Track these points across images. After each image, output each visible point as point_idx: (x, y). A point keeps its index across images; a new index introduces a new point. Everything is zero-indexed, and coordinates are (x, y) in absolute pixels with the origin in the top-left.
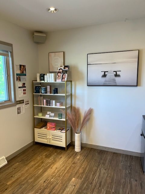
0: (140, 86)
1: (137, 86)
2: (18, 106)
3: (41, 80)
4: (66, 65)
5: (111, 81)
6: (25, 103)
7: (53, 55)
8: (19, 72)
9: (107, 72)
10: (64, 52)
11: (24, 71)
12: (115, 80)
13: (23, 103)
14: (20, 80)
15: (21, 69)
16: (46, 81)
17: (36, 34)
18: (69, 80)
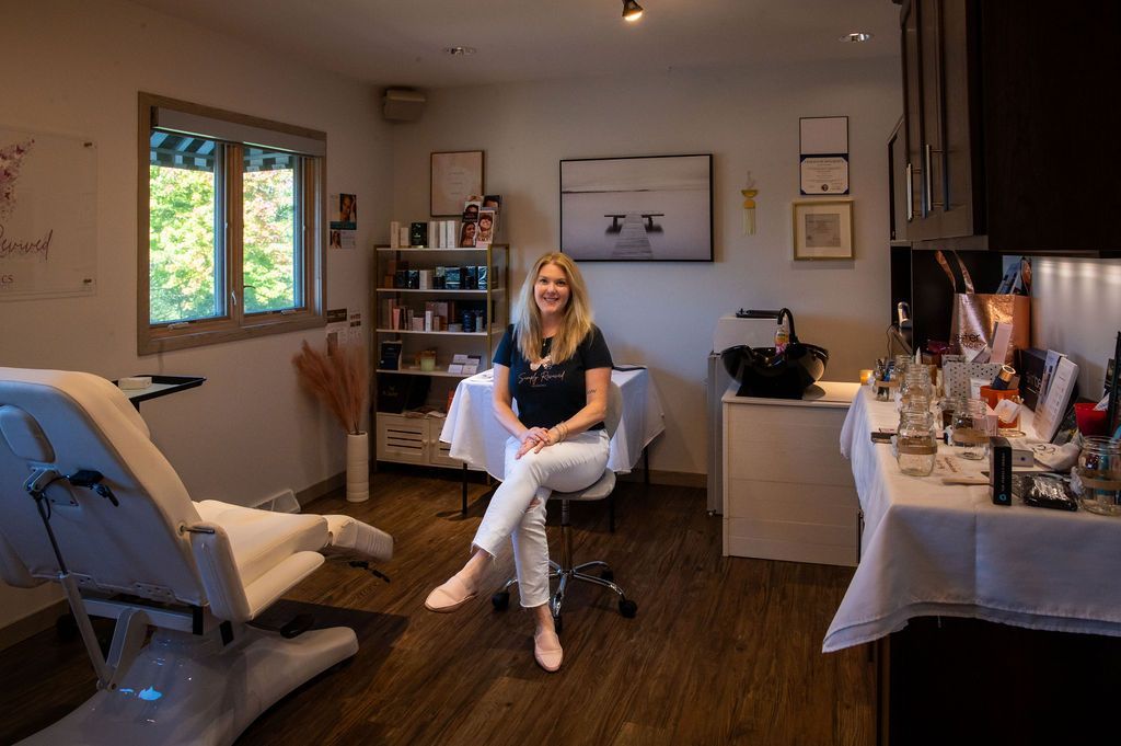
0: (722, 261)
1: (712, 260)
2: (330, 328)
3: (413, 243)
4: (489, 192)
5: (633, 246)
6: (349, 321)
7: (445, 159)
8: (336, 217)
9: (624, 217)
10: (483, 153)
11: (352, 215)
12: (648, 242)
13: (345, 319)
14: (339, 243)
15: (344, 208)
16: (432, 247)
17: (393, 97)
18: (500, 243)
